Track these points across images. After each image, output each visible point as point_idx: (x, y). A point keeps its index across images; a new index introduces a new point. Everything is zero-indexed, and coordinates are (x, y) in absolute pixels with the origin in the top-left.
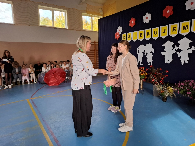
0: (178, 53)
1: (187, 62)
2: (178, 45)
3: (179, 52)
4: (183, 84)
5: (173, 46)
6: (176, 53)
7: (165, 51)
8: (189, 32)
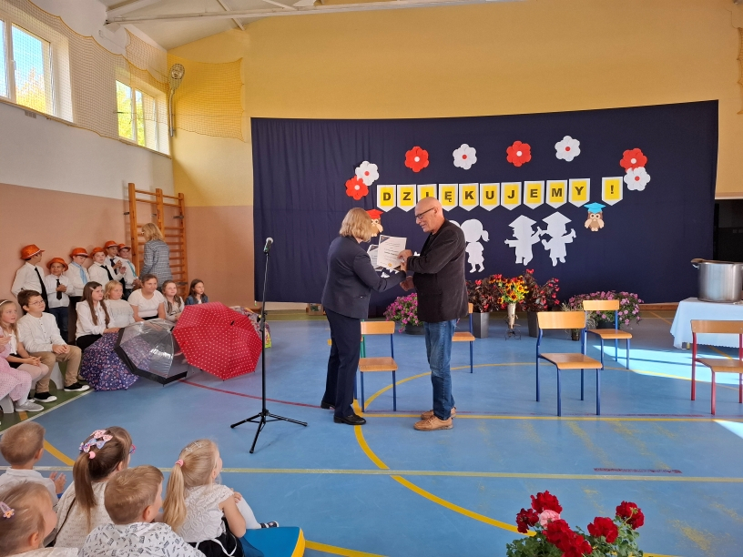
0: (544, 242)
1: (563, 261)
2: (544, 226)
5: (534, 228)
6: (540, 242)
7: (515, 239)
8: (565, 202)
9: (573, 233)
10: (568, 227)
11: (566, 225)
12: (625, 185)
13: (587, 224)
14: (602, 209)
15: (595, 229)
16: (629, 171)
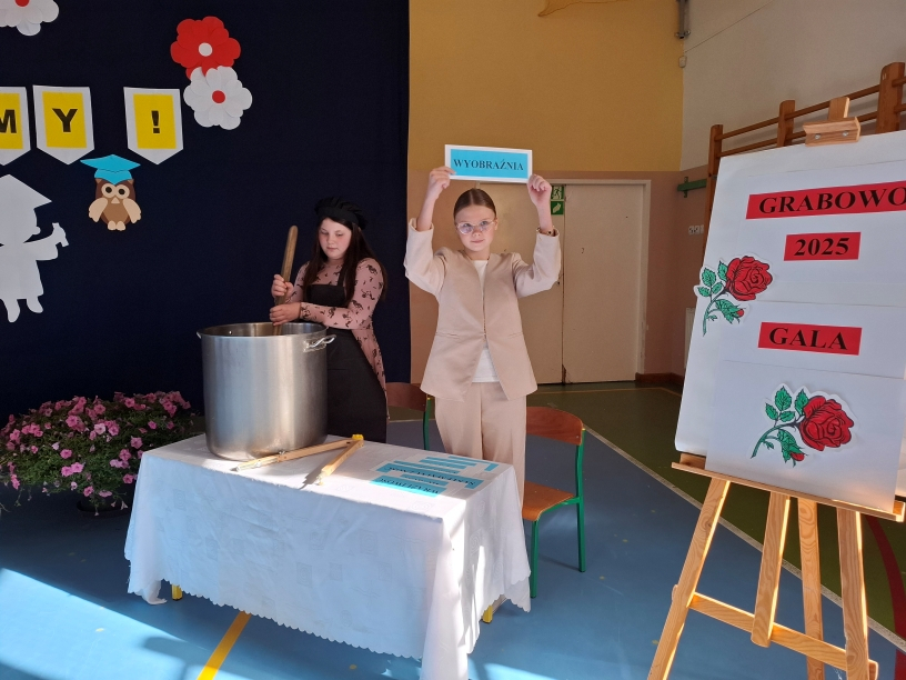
1: (36, 308)
4: (33, 429)
8: (27, 148)
9: (59, 235)
10: (45, 219)
11: (39, 211)
12: (187, 112)
13: (96, 211)
14: (132, 171)
15: (116, 225)
16: (196, 74)
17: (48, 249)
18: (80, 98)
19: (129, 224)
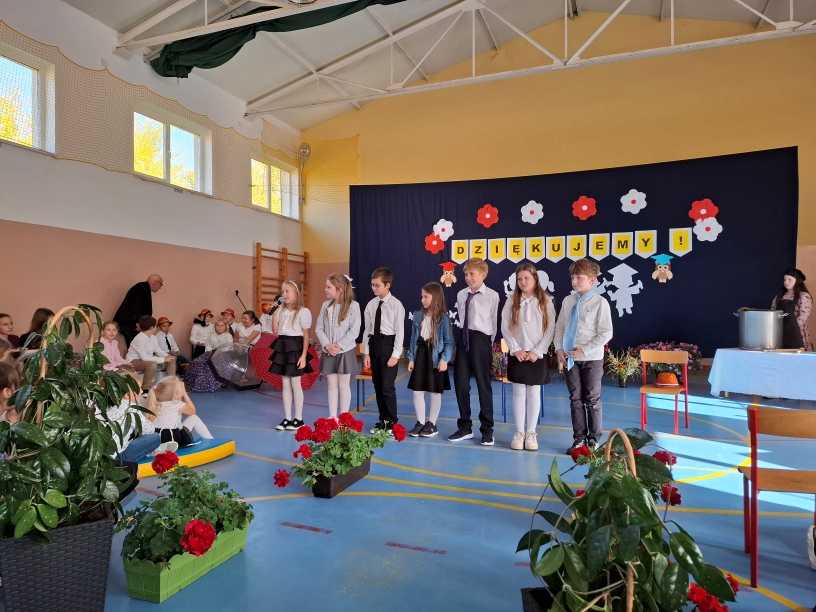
0: (610, 293)
1: (629, 312)
2: (610, 278)
3: (614, 292)
5: (600, 279)
6: (606, 293)
8: (631, 253)
9: (640, 284)
10: (635, 279)
11: (633, 276)
12: (694, 236)
13: (655, 276)
14: (671, 260)
15: (663, 280)
16: (699, 222)
17: (636, 290)
18: (652, 234)
19: (668, 280)
